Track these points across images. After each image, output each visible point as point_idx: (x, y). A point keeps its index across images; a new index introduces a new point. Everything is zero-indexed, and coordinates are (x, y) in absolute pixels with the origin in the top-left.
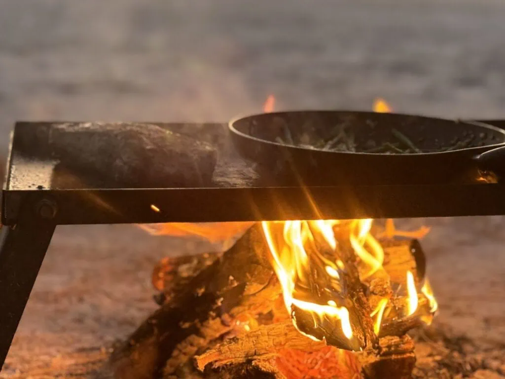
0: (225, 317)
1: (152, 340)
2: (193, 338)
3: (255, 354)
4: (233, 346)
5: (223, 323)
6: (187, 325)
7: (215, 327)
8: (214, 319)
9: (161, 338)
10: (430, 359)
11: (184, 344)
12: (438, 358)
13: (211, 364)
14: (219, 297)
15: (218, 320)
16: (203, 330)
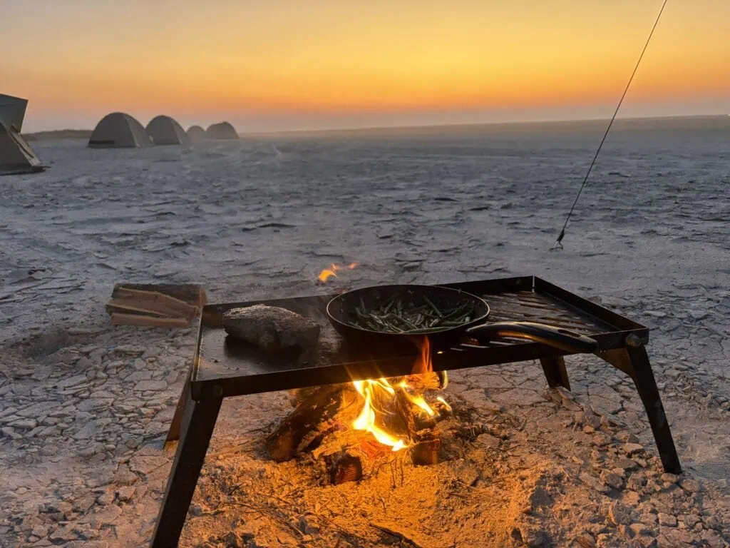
0: (330, 420)
1: (289, 433)
2: (312, 432)
3: (348, 445)
4: (334, 442)
5: (329, 423)
6: (308, 426)
7: (325, 426)
8: (323, 422)
9: (294, 433)
10: (450, 432)
11: (307, 435)
12: (455, 431)
13: (322, 454)
14: (326, 410)
15: (326, 422)
16: (318, 428)
